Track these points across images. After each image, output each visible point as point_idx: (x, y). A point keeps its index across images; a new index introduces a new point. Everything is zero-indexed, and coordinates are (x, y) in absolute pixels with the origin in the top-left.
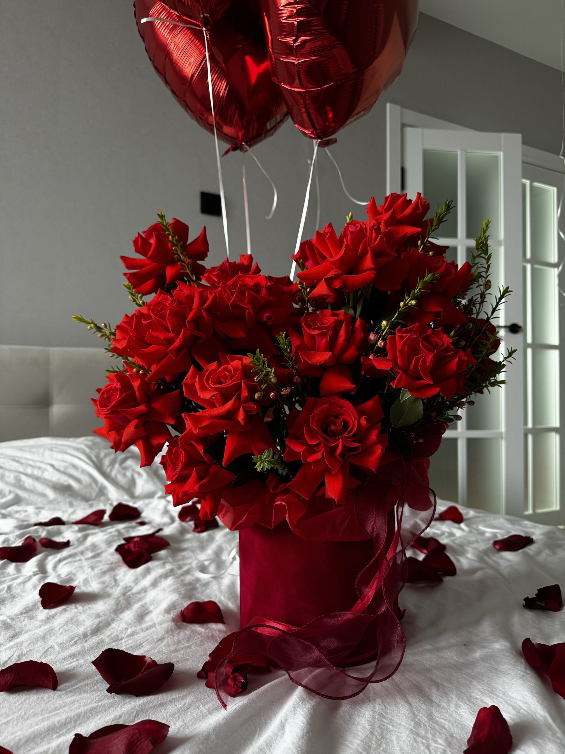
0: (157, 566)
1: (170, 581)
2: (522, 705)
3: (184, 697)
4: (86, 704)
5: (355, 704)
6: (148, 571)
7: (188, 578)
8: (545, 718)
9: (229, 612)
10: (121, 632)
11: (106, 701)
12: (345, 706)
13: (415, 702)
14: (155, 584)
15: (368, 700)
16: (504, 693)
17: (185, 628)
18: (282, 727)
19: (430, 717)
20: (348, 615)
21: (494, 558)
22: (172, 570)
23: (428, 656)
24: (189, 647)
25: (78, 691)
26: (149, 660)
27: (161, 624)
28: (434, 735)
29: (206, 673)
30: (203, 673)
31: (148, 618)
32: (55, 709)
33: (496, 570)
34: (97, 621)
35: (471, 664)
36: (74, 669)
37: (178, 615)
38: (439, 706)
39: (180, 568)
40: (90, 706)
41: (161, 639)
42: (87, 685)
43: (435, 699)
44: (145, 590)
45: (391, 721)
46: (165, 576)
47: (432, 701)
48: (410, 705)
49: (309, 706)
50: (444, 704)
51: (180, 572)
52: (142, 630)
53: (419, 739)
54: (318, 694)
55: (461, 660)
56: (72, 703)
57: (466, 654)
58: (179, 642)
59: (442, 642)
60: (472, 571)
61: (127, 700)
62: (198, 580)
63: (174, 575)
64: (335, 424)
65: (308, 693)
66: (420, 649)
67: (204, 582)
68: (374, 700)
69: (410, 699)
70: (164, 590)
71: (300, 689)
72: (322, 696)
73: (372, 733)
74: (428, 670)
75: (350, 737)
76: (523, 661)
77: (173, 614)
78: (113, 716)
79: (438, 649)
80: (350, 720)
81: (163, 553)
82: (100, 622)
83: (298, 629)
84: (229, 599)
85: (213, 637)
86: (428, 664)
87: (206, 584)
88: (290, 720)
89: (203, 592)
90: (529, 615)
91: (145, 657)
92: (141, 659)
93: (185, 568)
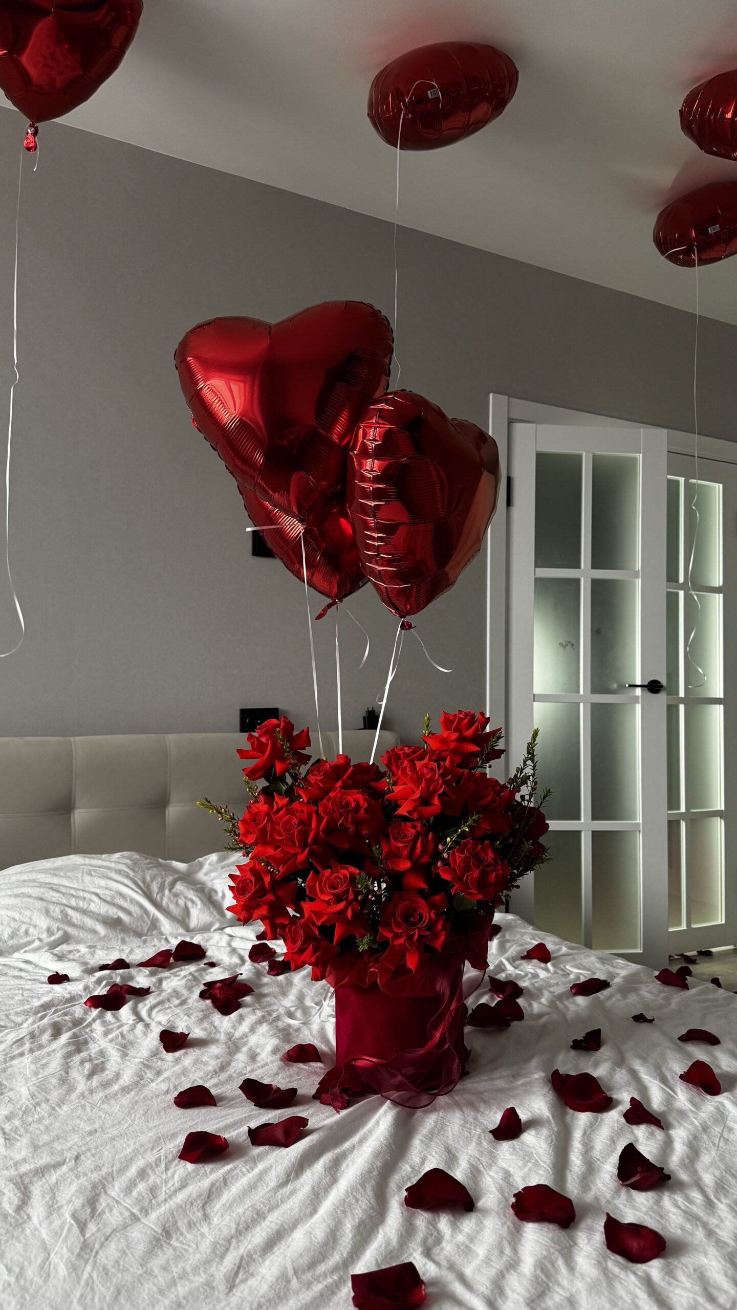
0: (248, 1013)
1: (264, 1028)
2: (537, 1111)
3: (307, 1109)
4: (242, 1114)
5: (426, 1112)
6: (241, 1018)
7: (280, 1024)
8: (548, 1117)
9: (324, 1053)
10: (243, 1069)
11: (255, 1112)
12: (419, 1113)
13: (467, 1111)
14: (253, 1030)
15: (434, 1110)
16: (528, 1105)
17: (292, 1066)
18: (378, 1123)
19: (476, 1119)
20: (422, 1051)
21: (566, 1003)
22: (264, 1017)
23: (483, 1084)
24: (300, 1079)
25: (231, 1107)
26: (275, 1087)
27: (272, 1062)
28: (475, 1127)
29: (320, 1096)
30: (318, 1096)
31: (259, 1059)
32: (223, 1117)
33: (563, 1015)
34: (219, 1061)
35: (514, 1088)
36: (221, 1094)
37: (283, 1056)
38: (483, 1113)
39: (270, 1014)
40: (247, 1114)
41: (277, 1074)
42: (236, 1103)
43: (481, 1110)
44: (245, 1035)
45: (449, 1121)
46: (260, 1022)
47: (479, 1111)
48: (463, 1112)
49: (394, 1111)
50: (487, 1112)
51: (271, 1018)
52: (259, 1068)
53: (465, 1129)
54: (400, 1105)
55: (507, 1086)
56: (232, 1113)
57: (512, 1082)
58: (291, 1076)
59: (497, 1074)
60: (540, 1016)
61: (269, 1111)
62: (289, 1026)
63: (266, 1021)
64: (413, 917)
65: (394, 1105)
66: (478, 1080)
67: (295, 1028)
68: (439, 1110)
69: (464, 1109)
70: (263, 1035)
71: (389, 1102)
72: (403, 1106)
73: (435, 1126)
74: (481, 1093)
75: (421, 1129)
76: (550, 1085)
77: (279, 1056)
78: (264, 1119)
79: (492, 1079)
80: (422, 1120)
81: (248, 999)
82: (222, 1062)
83: (384, 1062)
84: (322, 1043)
85: (316, 1073)
86: (481, 1089)
87: (298, 1030)
88: (383, 1119)
89: (297, 1036)
90: (573, 1053)
91: (271, 1085)
92: (269, 1086)
93: (275, 1015)
